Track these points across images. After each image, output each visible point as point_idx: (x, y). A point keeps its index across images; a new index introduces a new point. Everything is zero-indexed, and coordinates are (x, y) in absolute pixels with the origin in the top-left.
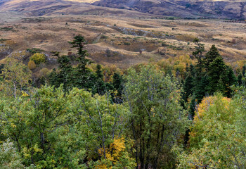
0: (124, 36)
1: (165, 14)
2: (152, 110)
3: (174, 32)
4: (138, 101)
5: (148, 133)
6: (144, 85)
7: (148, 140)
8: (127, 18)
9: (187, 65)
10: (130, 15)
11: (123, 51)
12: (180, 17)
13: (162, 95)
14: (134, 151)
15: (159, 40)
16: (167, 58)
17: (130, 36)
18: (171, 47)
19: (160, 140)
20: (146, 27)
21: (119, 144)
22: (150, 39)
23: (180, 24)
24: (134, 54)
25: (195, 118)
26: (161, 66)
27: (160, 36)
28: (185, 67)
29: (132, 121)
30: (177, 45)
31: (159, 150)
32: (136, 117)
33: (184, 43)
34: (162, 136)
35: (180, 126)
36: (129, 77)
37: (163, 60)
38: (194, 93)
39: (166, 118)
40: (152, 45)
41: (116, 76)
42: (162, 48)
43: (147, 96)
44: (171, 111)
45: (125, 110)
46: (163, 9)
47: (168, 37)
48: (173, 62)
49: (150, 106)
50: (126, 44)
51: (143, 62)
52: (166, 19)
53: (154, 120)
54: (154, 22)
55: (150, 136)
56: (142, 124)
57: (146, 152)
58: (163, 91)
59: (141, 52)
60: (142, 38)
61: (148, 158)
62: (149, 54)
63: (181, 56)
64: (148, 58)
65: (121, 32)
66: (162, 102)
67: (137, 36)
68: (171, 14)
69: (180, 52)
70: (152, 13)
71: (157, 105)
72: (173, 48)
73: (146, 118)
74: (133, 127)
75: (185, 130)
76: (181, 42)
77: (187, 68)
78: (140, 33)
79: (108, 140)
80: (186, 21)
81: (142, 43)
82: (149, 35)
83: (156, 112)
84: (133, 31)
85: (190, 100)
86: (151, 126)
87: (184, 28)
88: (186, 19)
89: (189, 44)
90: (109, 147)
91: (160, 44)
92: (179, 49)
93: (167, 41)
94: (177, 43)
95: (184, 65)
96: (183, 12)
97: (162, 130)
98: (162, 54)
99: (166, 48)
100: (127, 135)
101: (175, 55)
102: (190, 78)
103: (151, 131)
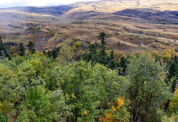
0: (130, 34)
1: (159, 21)
2: (145, 83)
3: (165, 32)
4: (136, 76)
5: (141, 97)
6: (141, 66)
7: (140, 102)
8: (133, 23)
9: (172, 55)
10: (135, 21)
11: (128, 44)
12: (170, 23)
13: (153, 74)
14: (130, 107)
15: (154, 37)
16: (158, 50)
17: (134, 34)
18: (162, 43)
19: (148, 104)
20: (145, 28)
21: (121, 102)
22: (147, 36)
23: (169, 27)
24: (136, 46)
25: (175, 92)
26: (153, 55)
27: (154, 35)
28: (171, 57)
29: (130, 88)
30: (166, 42)
31: (147, 110)
32: (133, 86)
33: (172, 41)
34: (150, 101)
35: (164, 97)
36: (131, 61)
37: (155, 51)
38: (176, 76)
39: (154, 89)
40: (148, 40)
41: (122, 59)
42: (155, 43)
43: (143, 74)
44: (158, 86)
45: (127, 81)
46: (159, 17)
47: (160, 35)
48: (162, 53)
49: (144, 81)
50: (131, 39)
51: (141, 51)
52: (160, 23)
53: (146, 90)
54: (151, 25)
55: (141, 100)
56: (137, 91)
57: (137, 109)
58: (153, 72)
59: (140, 45)
60: (141, 36)
61: (138, 114)
62: (146, 46)
63: (168, 50)
64: (145, 49)
65: (128, 31)
66: (152, 78)
67: (138, 34)
68: (164, 20)
69: (168, 47)
70: (150, 20)
71: (149, 81)
72: (163, 43)
73: (140, 88)
74: (131, 92)
75: (167, 100)
76: (169, 40)
77: (172, 58)
78: (141, 33)
79: (114, 98)
80: (174, 26)
81: (141, 39)
82: (147, 34)
83: (147, 84)
84: (136, 31)
85: (172, 80)
86: (143, 93)
87: (173, 30)
88: (175, 24)
89: (175, 41)
90: (114, 102)
91: (154, 40)
92: (167, 44)
93: (159, 38)
94: (166, 40)
95: (170, 56)
96: (173, 19)
97: (150, 97)
98: (155, 47)
99: (158, 43)
100: (126, 97)
101: (164, 48)
102: (173, 65)
103: (142, 97)
